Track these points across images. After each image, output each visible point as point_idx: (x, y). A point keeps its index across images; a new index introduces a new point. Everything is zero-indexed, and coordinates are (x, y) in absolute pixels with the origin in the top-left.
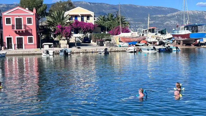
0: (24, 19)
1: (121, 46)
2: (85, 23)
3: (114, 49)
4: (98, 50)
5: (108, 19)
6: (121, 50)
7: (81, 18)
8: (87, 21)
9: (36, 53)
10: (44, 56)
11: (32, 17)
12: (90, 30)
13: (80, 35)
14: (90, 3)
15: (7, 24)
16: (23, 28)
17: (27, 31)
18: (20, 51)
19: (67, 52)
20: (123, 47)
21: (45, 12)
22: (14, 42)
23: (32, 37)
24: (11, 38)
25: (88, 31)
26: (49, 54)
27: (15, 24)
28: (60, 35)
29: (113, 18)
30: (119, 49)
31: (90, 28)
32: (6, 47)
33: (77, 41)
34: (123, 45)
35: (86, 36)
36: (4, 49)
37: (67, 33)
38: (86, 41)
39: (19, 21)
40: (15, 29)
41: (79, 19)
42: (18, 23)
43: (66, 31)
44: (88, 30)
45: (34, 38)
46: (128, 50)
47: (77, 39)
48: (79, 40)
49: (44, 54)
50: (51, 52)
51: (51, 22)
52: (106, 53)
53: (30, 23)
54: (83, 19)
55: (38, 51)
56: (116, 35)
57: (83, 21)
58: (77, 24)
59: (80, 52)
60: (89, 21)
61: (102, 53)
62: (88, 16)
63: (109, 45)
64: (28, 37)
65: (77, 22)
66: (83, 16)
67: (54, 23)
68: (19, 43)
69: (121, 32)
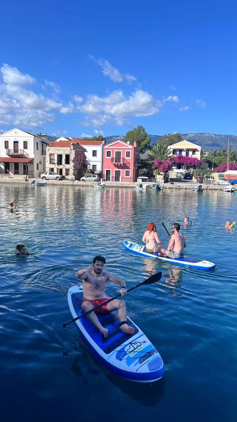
0: (124, 152)
1: (220, 184)
2: (189, 158)
3: (211, 186)
4: (192, 187)
5: (219, 154)
6: (219, 188)
7: (186, 153)
8: (192, 155)
9: (128, 185)
10: (138, 189)
11: (130, 151)
12: (194, 166)
13: (183, 171)
14: (215, 135)
15: (107, 156)
16: (121, 161)
17: (124, 164)
18: (115, 183)
19: (159, 187)
20: (222, 185)
21: (149, 146)
22: (112, 174)
23: (129, 171)
24: (110, 170)
25: (192, 167)
26: (142, 188)
27: (115, 157)
28: (157, 170)
29: (226, 153)
30: (217, 187)
31: (194, 163)
32: (104, 179)
33: (178, 177)
34: (222, 184)
35: (189, 171)
36: (103, 181)
37: (165, 168)
38: (188, 177)
39: (118, 154)
40: (114, 163)
41: (184, 154)
42: (118, 156)
43: (163, 166)
44: (192, 165)
45: (131, 171)
46: (225, 189)
47: (179, 175)
48: (181, 176)
49: (137, 188)
50: (144, 187)
51: (151, 156)
52: (200, 190)
53: (128, 157)
54: (188, 153)
55: (132, 184)
56: (223, 172)
57: (188, 155)
58: (181, 159)
59: (173, 187)
60: (194, 156)
61: (196, 190)
62: (194, 151)
63: (206, 183)
64: (125, 170)
65: (180, 157)
66: (188, 150)
67: (154, 157)
68: (117, 176)
69: (228, 169)
